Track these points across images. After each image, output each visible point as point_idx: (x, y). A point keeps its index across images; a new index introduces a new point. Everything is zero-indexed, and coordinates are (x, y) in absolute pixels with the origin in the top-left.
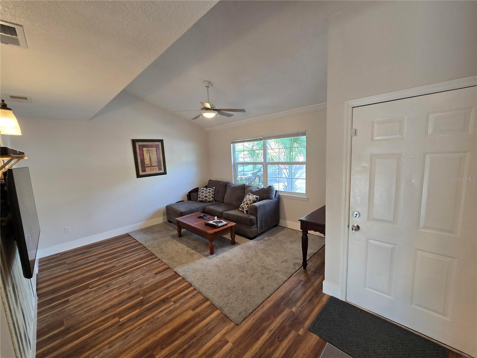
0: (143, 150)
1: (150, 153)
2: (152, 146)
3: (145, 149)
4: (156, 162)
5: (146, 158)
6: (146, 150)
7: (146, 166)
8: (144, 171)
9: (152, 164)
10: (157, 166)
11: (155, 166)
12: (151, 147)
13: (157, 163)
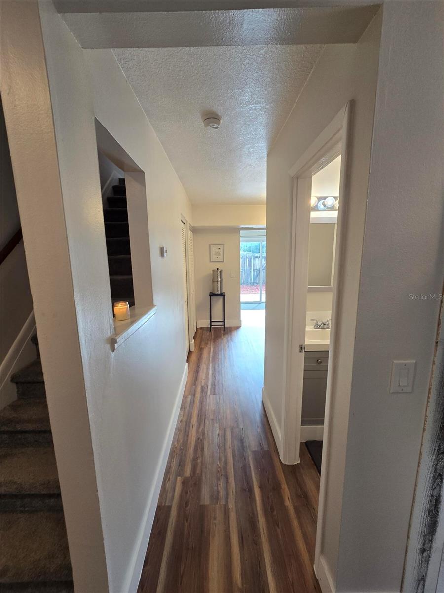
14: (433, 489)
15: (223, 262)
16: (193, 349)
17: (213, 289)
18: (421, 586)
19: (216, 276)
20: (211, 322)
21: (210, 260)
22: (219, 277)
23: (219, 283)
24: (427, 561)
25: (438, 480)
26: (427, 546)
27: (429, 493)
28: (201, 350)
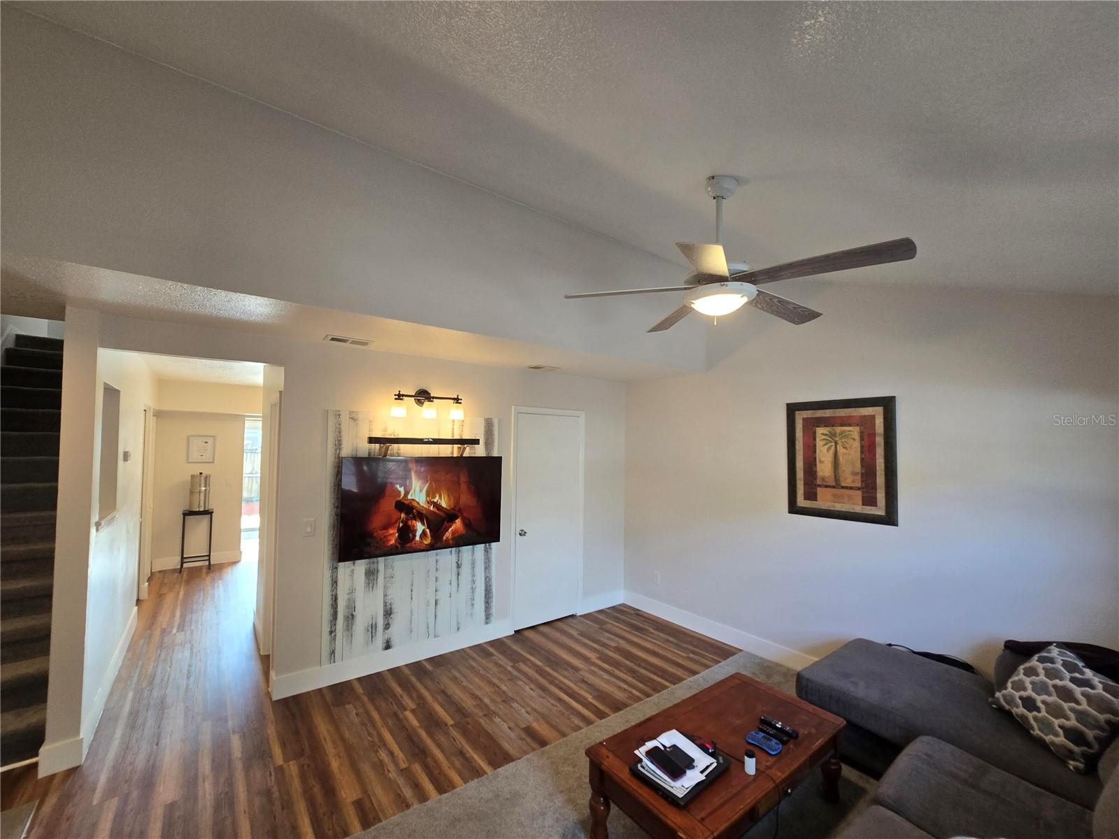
0: (815, 433)
1: (836, 443)
2: (845, 422)
3: (820, 431)
4: (854, 474)
5: (823, 459)
6: (826, 435)
7: (819, 482)
8: (811, 495)
9: (842, 480)
10: (859, 489)
11: (851, 488)
12: (841, 425)
13: (859, 478)
14: (332, 591)
15: (213, 462)
16: (144, 596)
17: (191, 504)
18: (332, 657)
19: (198, 482)
20: (183, 558)
21: (188, 460)
22: (203, 485)
23: (202, 495)
24: (335, 639)
25: (335, 585)
26: (333, 628)
27: (331, 594)
28: (160, 597)
